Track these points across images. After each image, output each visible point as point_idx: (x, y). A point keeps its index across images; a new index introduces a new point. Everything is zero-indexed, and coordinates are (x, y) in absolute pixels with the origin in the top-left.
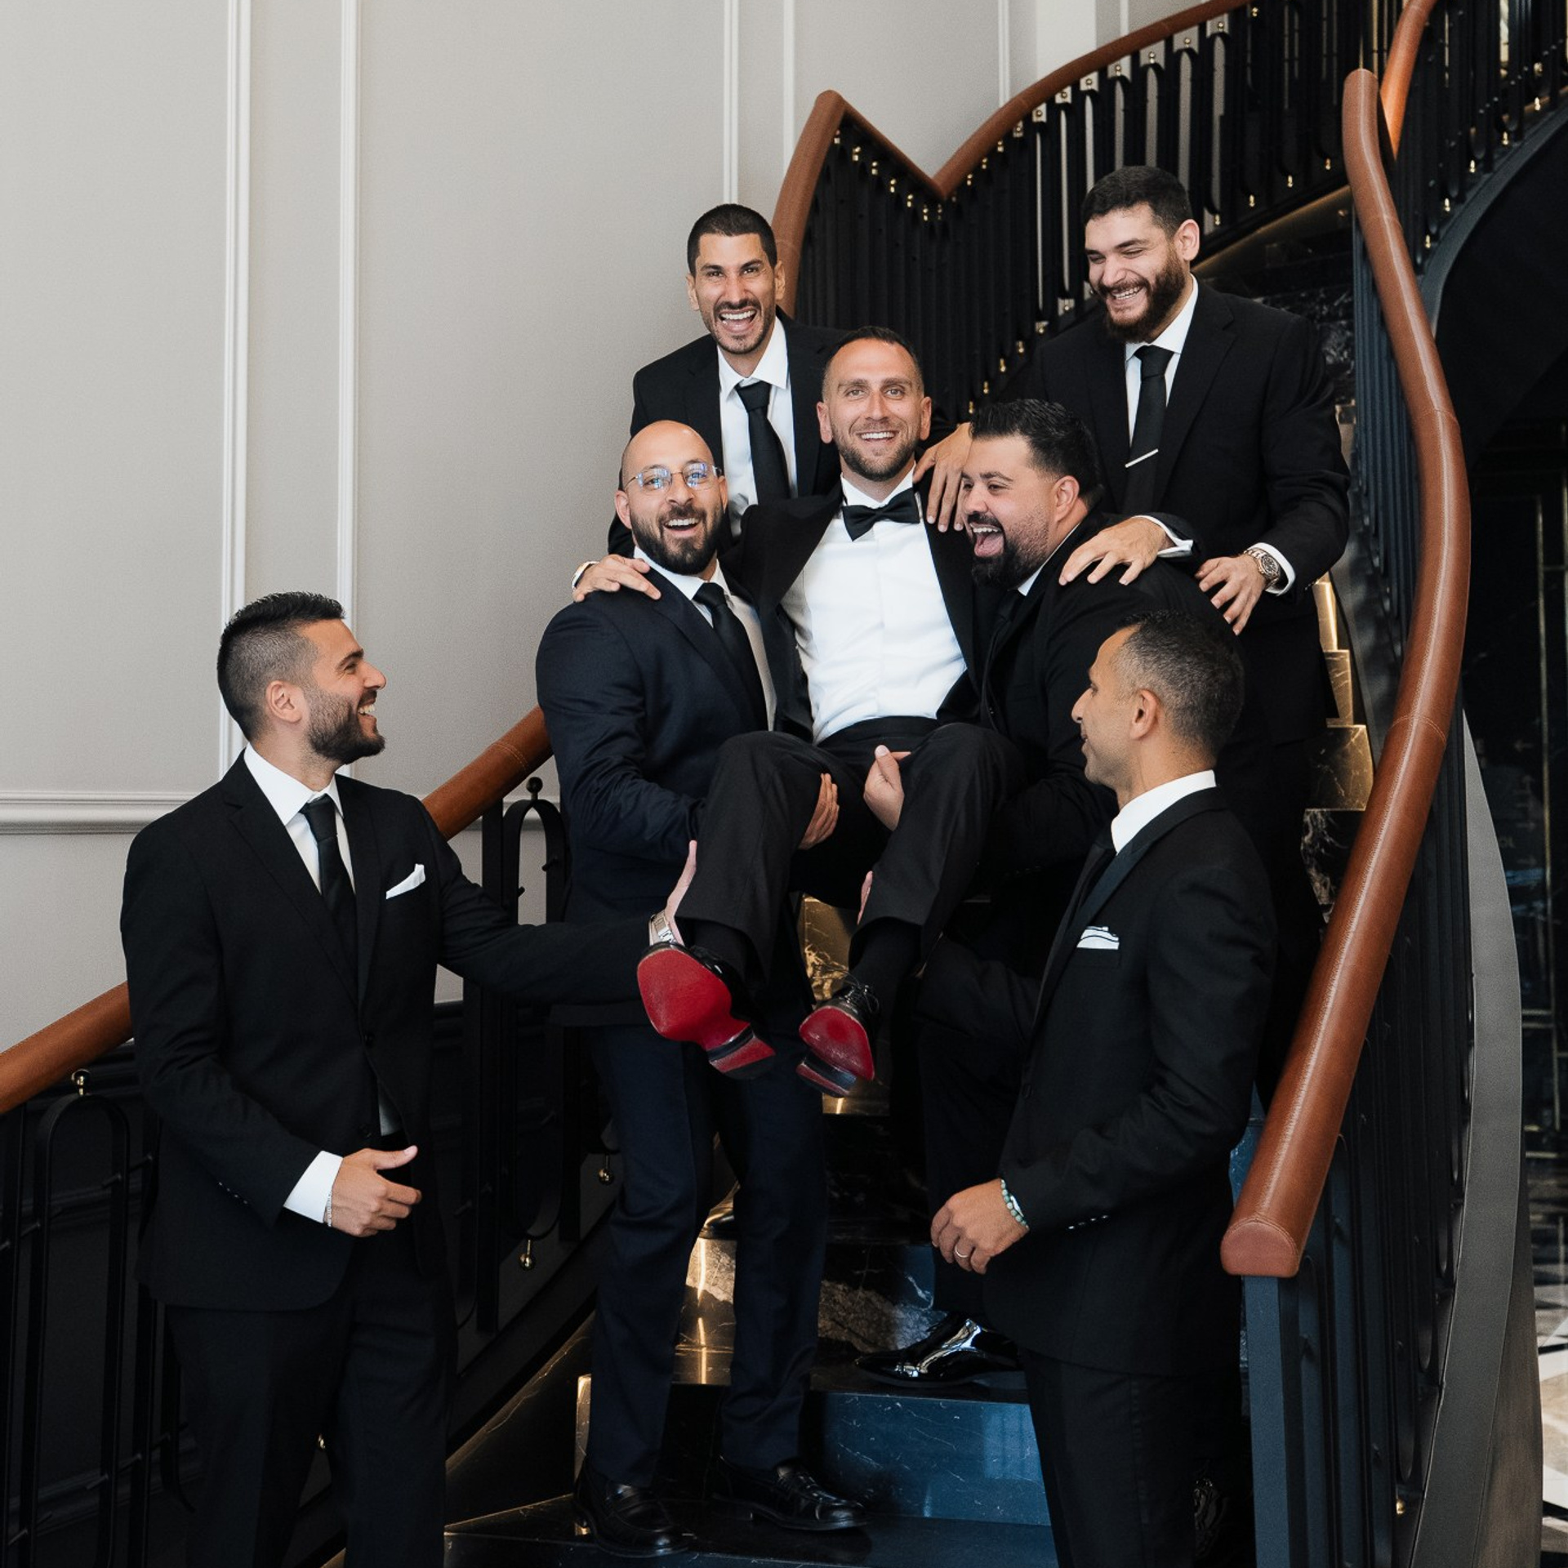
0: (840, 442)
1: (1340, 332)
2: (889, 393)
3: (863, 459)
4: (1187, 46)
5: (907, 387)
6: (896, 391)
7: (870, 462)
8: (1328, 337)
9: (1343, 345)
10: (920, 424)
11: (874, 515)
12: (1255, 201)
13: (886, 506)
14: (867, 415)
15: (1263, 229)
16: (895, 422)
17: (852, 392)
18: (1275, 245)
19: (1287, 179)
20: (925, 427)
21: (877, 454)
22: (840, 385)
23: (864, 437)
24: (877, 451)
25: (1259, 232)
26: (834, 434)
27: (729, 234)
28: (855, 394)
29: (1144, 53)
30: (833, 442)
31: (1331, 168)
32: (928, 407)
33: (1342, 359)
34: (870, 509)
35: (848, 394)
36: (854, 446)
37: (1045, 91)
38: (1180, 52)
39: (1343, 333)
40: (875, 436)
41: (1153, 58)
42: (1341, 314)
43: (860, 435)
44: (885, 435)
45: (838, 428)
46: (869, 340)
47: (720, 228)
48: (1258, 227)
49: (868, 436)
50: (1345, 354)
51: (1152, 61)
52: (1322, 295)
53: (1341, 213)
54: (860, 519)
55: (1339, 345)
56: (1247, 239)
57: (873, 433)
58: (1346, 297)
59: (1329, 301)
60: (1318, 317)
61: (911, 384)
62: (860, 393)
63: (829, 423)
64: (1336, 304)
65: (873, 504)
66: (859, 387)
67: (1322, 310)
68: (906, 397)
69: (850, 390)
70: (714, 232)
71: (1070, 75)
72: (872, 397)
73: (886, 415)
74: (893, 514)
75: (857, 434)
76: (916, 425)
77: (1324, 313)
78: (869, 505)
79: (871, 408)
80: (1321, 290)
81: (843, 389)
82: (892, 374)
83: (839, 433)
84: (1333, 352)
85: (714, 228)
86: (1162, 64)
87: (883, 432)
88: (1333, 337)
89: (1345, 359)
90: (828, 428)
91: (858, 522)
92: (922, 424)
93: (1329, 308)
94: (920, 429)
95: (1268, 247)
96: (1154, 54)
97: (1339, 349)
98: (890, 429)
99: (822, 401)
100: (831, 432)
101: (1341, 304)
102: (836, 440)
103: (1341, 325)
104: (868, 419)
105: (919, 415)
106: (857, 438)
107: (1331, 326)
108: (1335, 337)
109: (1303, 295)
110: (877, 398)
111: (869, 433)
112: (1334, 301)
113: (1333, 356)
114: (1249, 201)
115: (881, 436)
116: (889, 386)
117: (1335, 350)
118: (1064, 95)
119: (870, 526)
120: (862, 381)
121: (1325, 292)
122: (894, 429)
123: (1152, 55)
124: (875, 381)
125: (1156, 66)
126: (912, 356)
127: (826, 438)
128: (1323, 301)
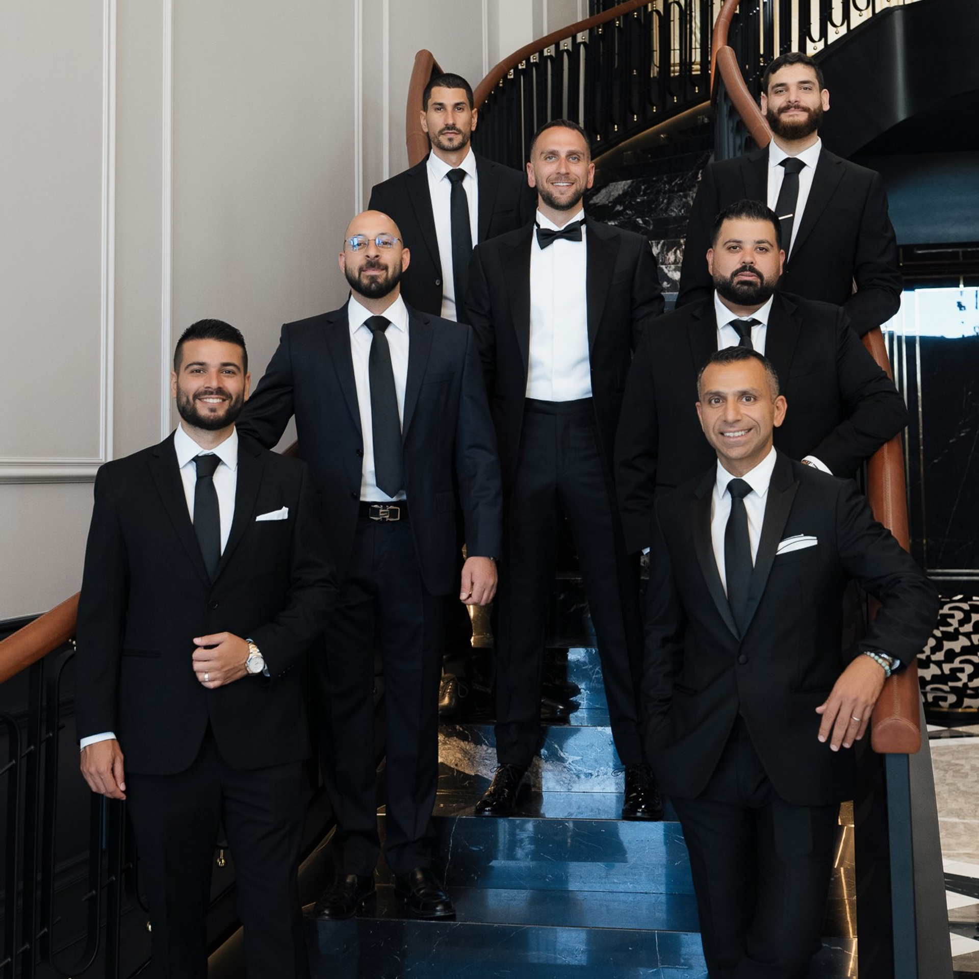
0: (540, 187)
1: (679, 199)
2: (571, 159)
3: (554, 197)
4: (583, 40)
5: (581, 156)
6: (575, 158)
7: (558, 199)
8: (673, 201)
9: (681, 206)
10: (587, 179)
11: (555, 234)
12: (618, 128)
13: (563, 230)
14: (558, 171)
15: (623, 143)
16: (572, 177)
17: (549, 157)
18: (629, 152)
19: (634, 116)
20: (590, 181)
21: (562, 194)
22: (542, 153)
23: (555, 184)
24: (563, 192)
25: (620, 145)
26: (536, 182)
27: (449, 87)
28: (550, 159)
29: (562, 43)
30: (536, 187)
31: (656, 111)
32: (593, 169)
33: (681, 214)
34: (553, 231)
35: (546, 159)
36: (548, 189)
37: (513, 61)
38: (580, 43)
39: (681, 200)
40: (561, 184)
41: (566, 46)
42: (676, 189)
43: (552, 184)
44: (567, 184)
45: (539, 178)
46: (560, 127)
47: (443, 83)
48: (620, 143)
49: (557, 184)
50: (683, 211)
51: (566, 48)
52: (665, 179)
53: (662, 136)
54: (545, 237)
55: (679, 206)
56: (614, 149)
57: (560, 182)
58: (679, 181)
59: (669, 182)
60: (663, 191)
61: (584, 155)
62: (553, 158)
63: (534, 175)
64: (673, 184)
65: (555, 228)
66: (554, 154)
67: (665, 187)
68: (580, 162)
69: (548, 156)
70: (440, 85)
71: (524, 54)
72: (561, 161)
73: (568, 171)
74: (566, 235)
75: (551, 183)
76: (585, 179)
77: (666, 189)
78: (552, 229)
79: (559, 167)
80: (665, 176)
81: (544, 155)
82: (573, 148)
83: (540, 181)
84: (675, 210)
85: (440, 83)
86: (570, 49)
87: (566, 183)
88: (675, 201)
89: (682, 214)
90: (533, 178)
91: (544, 239)
92: (589, 179)
93: (669, 187)
94: (587, 182)
95: (625, 153)
96: (566, 44)
97: (679, 209)
98: (570, 181)
99: (530, 162)
100: (535, 181)
101: (676, 183)
102: (538, 187)
103: (680, 195)
104: (559, 173)
105: (588, 173)
106: (551, 185)
107: (675, 196)
108: (677, 202)
109: (654, 179)
110: (563, 161)
111: (558, 183)
112: (672, 182)
113: (675, 212)
114: (614, 128)
115: (565, 184)
116: (571, 154)
117: (677, 209)
118: (522, 64)
119: (551, 242)
120: (555, 151)
121: (666, 177)
122: (572, 182)
123: (566, 45)
124: (563, 151)
125: (567, 51)
126: (585, 138)
127: (532, 184)
128: (665, 183)
